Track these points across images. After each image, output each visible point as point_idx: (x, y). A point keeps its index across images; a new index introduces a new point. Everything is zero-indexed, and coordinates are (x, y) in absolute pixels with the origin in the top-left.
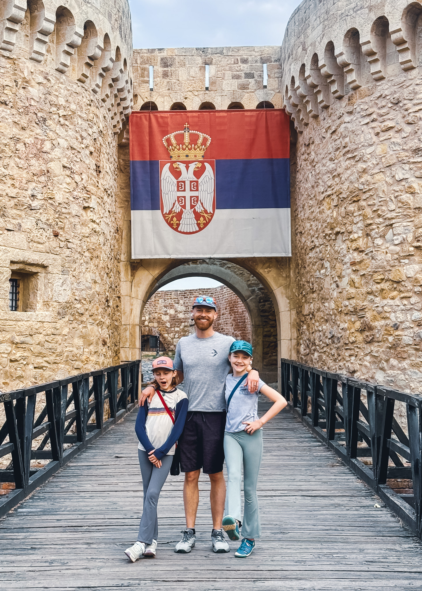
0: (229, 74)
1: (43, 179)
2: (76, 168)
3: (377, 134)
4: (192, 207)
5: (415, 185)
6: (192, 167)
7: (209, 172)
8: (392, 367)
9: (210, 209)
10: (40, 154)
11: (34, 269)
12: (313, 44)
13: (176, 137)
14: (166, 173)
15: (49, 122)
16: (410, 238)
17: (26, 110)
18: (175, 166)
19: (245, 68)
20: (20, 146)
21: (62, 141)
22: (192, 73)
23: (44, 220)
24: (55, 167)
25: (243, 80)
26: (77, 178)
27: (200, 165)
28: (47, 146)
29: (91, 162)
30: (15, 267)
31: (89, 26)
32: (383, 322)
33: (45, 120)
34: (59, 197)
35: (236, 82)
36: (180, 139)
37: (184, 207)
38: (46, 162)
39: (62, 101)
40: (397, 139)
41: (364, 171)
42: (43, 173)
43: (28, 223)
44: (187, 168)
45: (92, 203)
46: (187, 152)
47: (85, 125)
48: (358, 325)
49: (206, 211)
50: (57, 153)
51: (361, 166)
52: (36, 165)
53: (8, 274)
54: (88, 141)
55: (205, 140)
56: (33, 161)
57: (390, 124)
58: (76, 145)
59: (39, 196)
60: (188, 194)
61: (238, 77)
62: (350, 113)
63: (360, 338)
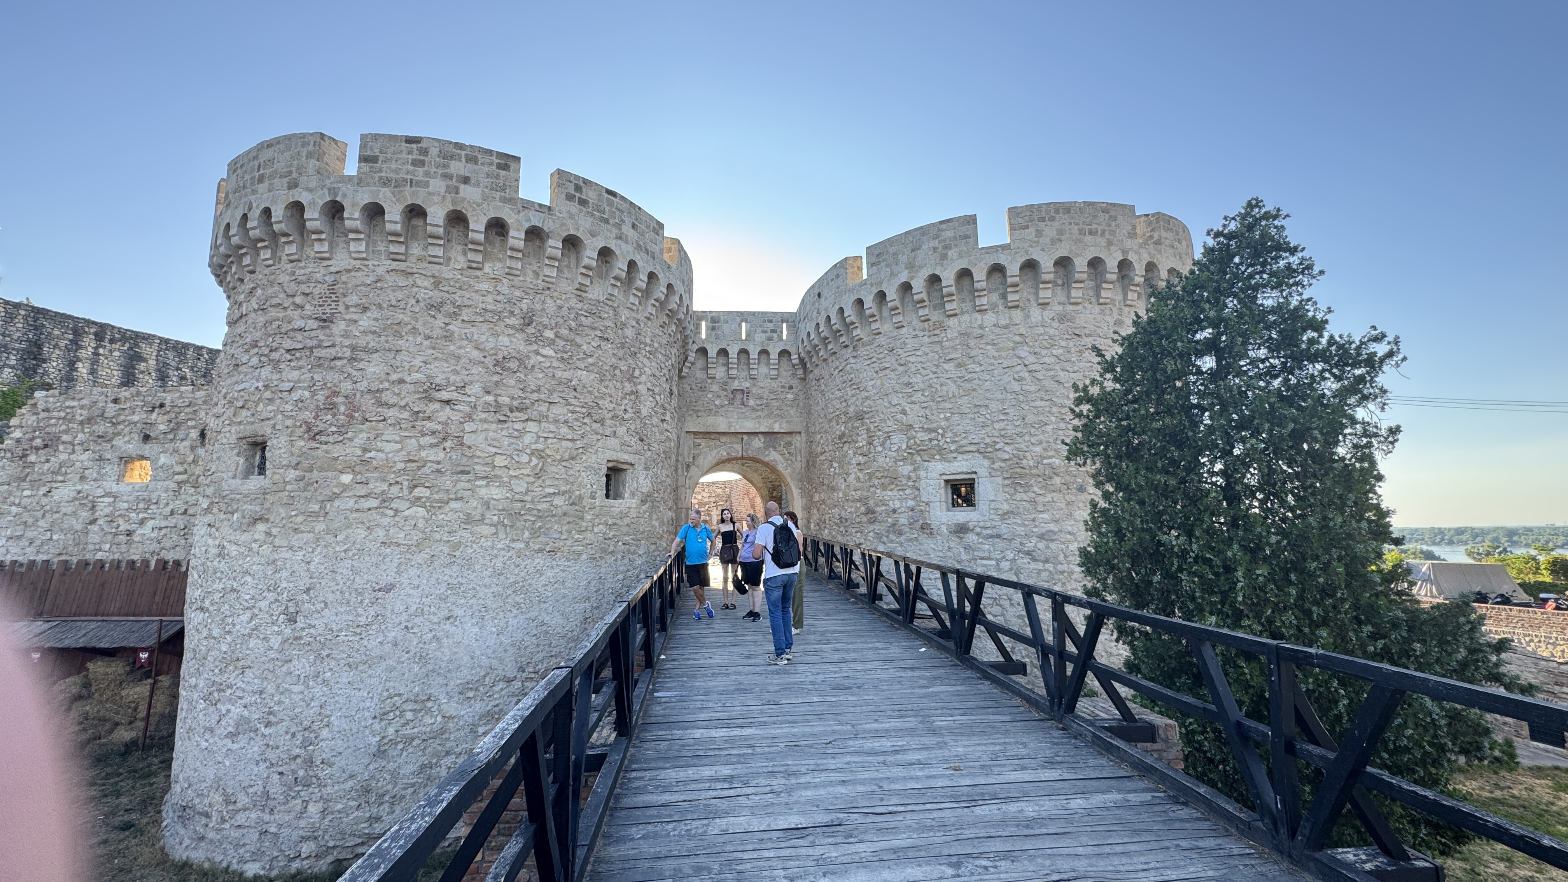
0: (759, 329)
1: (633, 397)
2: (657, 390)
3: (877, 372)
5: (907, 409)
8: (892, 542)
10: (631, 378)
11: (624, 467)
12: (826, 309)
15: (638, 355)
16: (904, 447)
17: (623, 346)
19: (771, 326)
20: (617, 372)
21: (647, 370)
22: (733, 328)
23: (633, 429)
24: (642, 389)
25: (769, 335)
26: (658, 397)
28: (637, 373)
29: (667, 386)
30: (610, 465)
31: (670, 286)
32: (883, 508)
33: (635, 354)
34: (644, 412)
35: (764, 335)
38: (635, 385)
39: (648, 341)
40: (893, 375)
41: (867, 398)
42: (632, 393)
43: (622, 430)
45: (668, 418)
47: (663, 359)
48: (863, 509)
50: (643, 378)
51: (864, 394)
52: (628, 387)
53: (604, 471)
54: (665, 371)
56: (626, 384)
57: (887, 365)
58: (657, 373)
59: (630, 410)
61: (766, 332)
62: (855, 357)
63: (865, 519)
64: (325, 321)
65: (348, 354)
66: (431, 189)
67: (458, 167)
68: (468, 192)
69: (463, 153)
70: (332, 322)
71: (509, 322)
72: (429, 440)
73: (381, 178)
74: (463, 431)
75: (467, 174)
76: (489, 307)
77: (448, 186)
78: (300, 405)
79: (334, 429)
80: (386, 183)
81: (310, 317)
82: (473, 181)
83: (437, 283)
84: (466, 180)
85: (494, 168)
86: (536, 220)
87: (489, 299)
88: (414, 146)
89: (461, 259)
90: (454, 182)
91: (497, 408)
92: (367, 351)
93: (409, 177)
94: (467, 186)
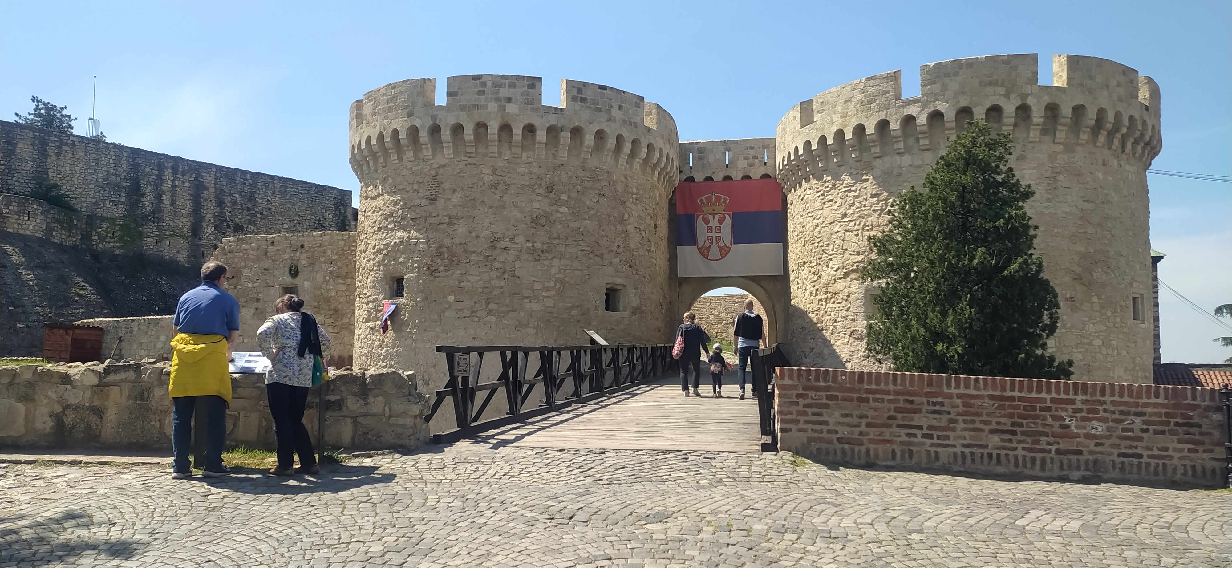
0: (741, 157)
1: (623, 235)
2: (642, 228)
3: (824, 203)
4: (717, 243)
6: (717, 217)
7: (728, 220)
9: (729, 245)
10: (622, 221)
11: (618, 287)
12: (788, 145)
13: (706, 198)
14: (700, 222)
15: (627, 203)
18: (705, 217)
19: (752, 152)
20: (611, 218)
21: (634, 213)
22: (717, 157)
23: (624, 259)
24: (631, 228)
25: (751, 160)
26: (643, 233)
27: (722, 216)
28: (626, 216)
29: (651, 222)
30: (608, 286)
33: (625, 202)
34: (633, 245)
35: (746, 162)
36: (709, 199)
37: (712, 243)
38: (626, 226)
39: (635, 190)
40: (834, 207)
41: (818, 225)
42: (623, 232)
43: (616, 261)
44: (714, 218)
46: (713, 208)
49: (726, 246)
50: (632, 219)
52: (620, 228)
53: (605, 291)
55: (725, 199)
56: (618, 226)
57: (830, 198)
59: (622, 246)
60: (714, 235)
61: (747, 158)
62: (810, 189)
64: (432, 200)
65: (447, 220)
66: (489, 109)
67: (505, 92)
68: (511, 108)
69: (507, 81)
70: (436, 200)
71: (538, 191)
72: (494, 274)
73: (460, 106)
74: (514, 267)
75: (510, 96)
76: (526, 183)
77: (499, 106)
78: (422, 253)
79: (442, 268)
80: (463, 108)
81: (423, 198)
82: (513, 100)
83: (495, 170)
84: (509, 100)
85: (526, 88)
86: (553, 120)
87: (526, 178)
88: (478, 81)
89: (508, 152)
90: (503, 103)
91: (533, 251)
92: (457, 218)
93: (476, 103)
94: (510, 105)
